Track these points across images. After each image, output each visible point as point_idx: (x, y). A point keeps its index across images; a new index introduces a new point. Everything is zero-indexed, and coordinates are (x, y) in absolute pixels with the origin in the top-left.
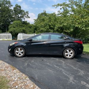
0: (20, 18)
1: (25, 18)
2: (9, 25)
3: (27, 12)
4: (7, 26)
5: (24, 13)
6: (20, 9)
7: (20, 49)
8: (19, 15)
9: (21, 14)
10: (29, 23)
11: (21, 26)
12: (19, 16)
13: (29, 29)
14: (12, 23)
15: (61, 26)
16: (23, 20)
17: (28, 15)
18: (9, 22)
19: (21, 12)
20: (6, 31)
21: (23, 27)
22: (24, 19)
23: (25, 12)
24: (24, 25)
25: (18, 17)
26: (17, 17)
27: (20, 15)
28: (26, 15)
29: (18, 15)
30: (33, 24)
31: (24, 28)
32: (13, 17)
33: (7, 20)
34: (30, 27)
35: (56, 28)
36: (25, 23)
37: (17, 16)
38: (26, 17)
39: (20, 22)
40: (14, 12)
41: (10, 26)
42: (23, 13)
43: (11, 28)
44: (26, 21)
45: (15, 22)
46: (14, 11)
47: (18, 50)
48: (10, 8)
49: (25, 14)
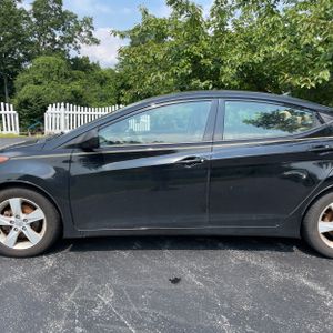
0: (62, 45)
1: (79, 43)
2: (15, 74)
3: (88, 21)
4: (9, 80)
5: (76, 22)
6: (60, 8)
7: (24, 204)
8: (56, 32)
9: (64, 30)
10: (96, 66)
11: (66, 77)
12: (57, 38)
13: (98, 87)
14: (27, 65)
15: (258, 58)
16: (73, 54)
17: (90, 34)
18: (18, 63)
19: (63, 19)
20: (7, 98)
21: (74, 79)
22: (76, 48)
23: (80, 18)
24: (75, 72)
25: (54, 40)
26: (50, 40)
27: (58, 35)
28: (83, 34)
29: (50, 31)
30: (113, 68)
31: (76, 86)
32: (32, 43)
33: (6, 54)
34: (102, 81)
35: (228, 72)
36: (81, 66)
37: (49, 36)
38: (83, 41)
39: (61, 61)
40: (34, 20)
41: (19, 79)
42: (72, 24)
43: (23, 85)
44: (86, 59)
45: (40, 59)
46: (35, 16)
47: (8, 207)
48: (19, 6)
49: (81, 30)
